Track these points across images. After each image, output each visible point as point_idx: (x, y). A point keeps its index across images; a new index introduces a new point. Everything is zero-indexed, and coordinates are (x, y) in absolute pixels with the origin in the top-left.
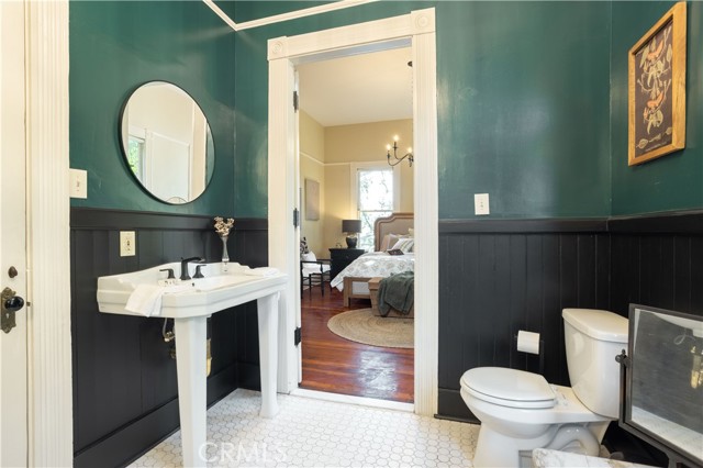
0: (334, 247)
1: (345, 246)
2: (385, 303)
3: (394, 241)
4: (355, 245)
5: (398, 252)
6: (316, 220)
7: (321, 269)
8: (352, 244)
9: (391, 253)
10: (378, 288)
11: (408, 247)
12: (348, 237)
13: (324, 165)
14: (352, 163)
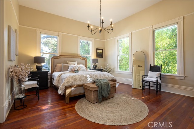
1: (35, 70)
4: (41, 69)
8: (39, 68)
12: (38, 65)
13: (19, 25)
14: (37, 29)
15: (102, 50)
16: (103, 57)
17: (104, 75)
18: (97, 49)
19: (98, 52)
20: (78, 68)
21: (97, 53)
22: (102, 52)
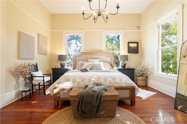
0: (54, 67)
1: (59, 67)
2: (82, 111)
3: (83, 65)
4: (64, 66)
5: (85, 70)
6: (45, 55)
7: (44, 80)
8: (62, 66)
9: (82, 71)
10: (78, 99)
11: (90, 67)
12: (61, 63)
13: (51, 30)
14: (63, 31)
15: (137, 43)
16: (138, 53)
17: (113, 78)
18: (129, 43)
19: (131, 47)
20: (92, 66)
21: (129, 47)
22: (136, 46)
